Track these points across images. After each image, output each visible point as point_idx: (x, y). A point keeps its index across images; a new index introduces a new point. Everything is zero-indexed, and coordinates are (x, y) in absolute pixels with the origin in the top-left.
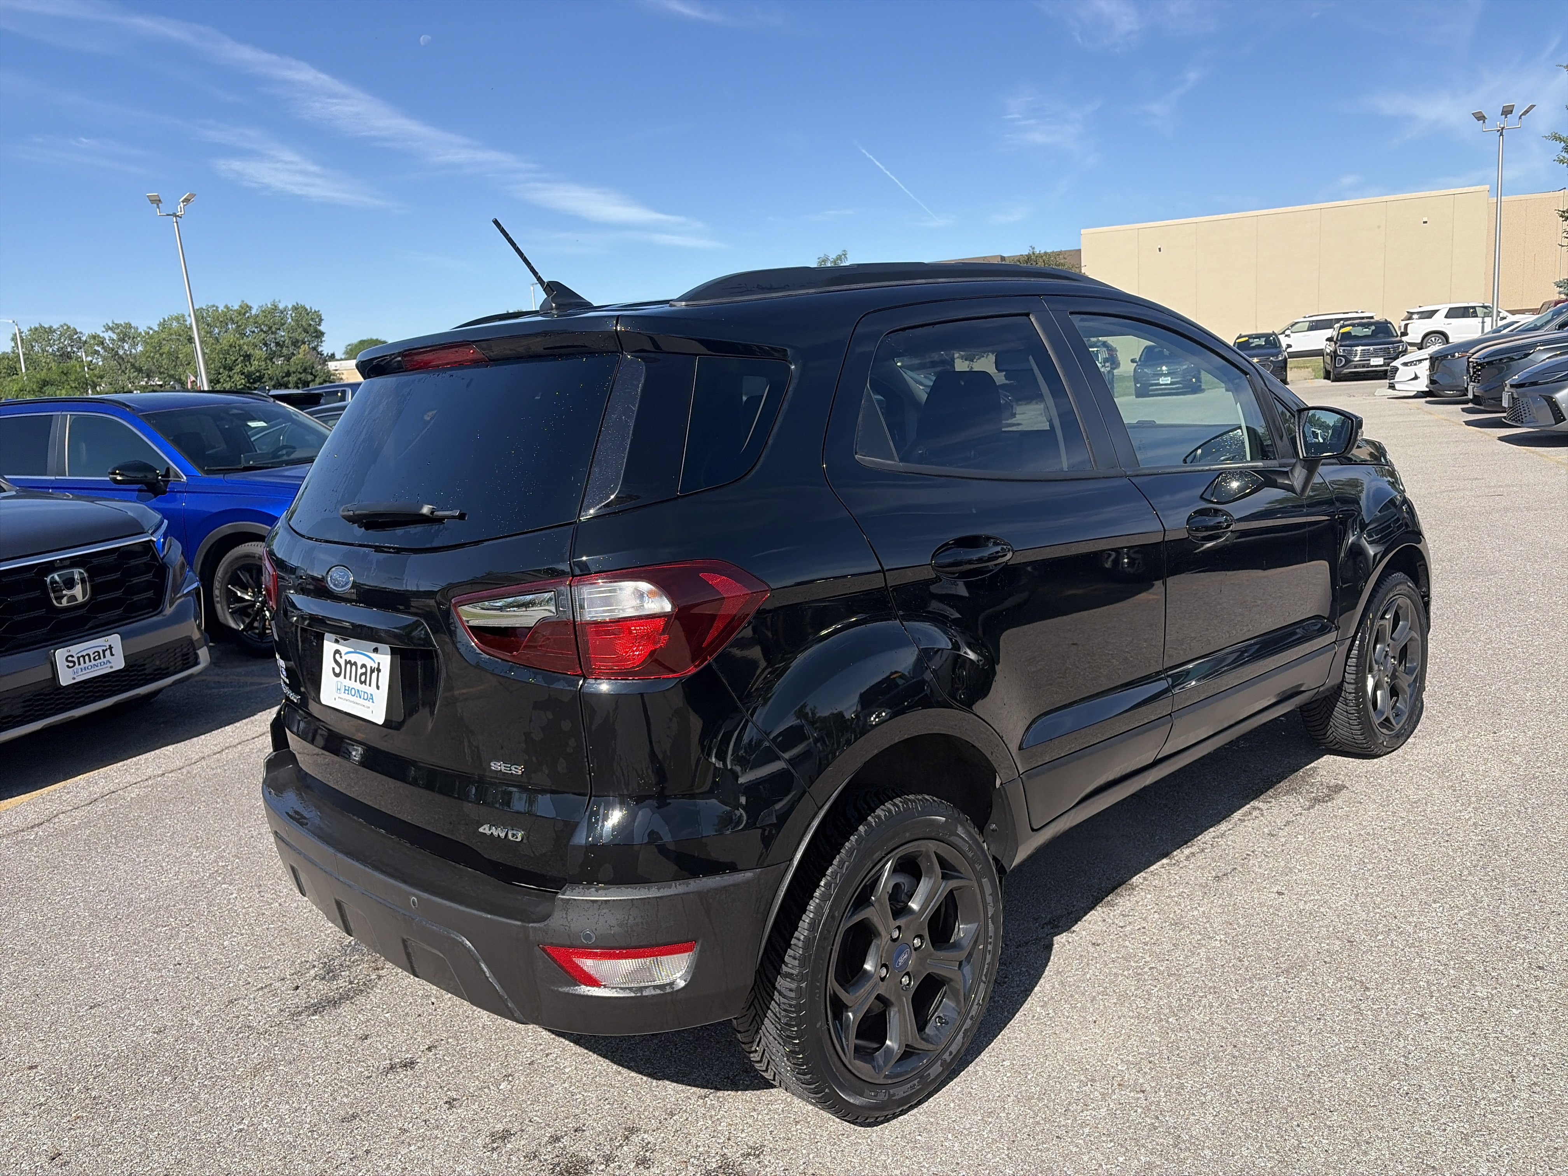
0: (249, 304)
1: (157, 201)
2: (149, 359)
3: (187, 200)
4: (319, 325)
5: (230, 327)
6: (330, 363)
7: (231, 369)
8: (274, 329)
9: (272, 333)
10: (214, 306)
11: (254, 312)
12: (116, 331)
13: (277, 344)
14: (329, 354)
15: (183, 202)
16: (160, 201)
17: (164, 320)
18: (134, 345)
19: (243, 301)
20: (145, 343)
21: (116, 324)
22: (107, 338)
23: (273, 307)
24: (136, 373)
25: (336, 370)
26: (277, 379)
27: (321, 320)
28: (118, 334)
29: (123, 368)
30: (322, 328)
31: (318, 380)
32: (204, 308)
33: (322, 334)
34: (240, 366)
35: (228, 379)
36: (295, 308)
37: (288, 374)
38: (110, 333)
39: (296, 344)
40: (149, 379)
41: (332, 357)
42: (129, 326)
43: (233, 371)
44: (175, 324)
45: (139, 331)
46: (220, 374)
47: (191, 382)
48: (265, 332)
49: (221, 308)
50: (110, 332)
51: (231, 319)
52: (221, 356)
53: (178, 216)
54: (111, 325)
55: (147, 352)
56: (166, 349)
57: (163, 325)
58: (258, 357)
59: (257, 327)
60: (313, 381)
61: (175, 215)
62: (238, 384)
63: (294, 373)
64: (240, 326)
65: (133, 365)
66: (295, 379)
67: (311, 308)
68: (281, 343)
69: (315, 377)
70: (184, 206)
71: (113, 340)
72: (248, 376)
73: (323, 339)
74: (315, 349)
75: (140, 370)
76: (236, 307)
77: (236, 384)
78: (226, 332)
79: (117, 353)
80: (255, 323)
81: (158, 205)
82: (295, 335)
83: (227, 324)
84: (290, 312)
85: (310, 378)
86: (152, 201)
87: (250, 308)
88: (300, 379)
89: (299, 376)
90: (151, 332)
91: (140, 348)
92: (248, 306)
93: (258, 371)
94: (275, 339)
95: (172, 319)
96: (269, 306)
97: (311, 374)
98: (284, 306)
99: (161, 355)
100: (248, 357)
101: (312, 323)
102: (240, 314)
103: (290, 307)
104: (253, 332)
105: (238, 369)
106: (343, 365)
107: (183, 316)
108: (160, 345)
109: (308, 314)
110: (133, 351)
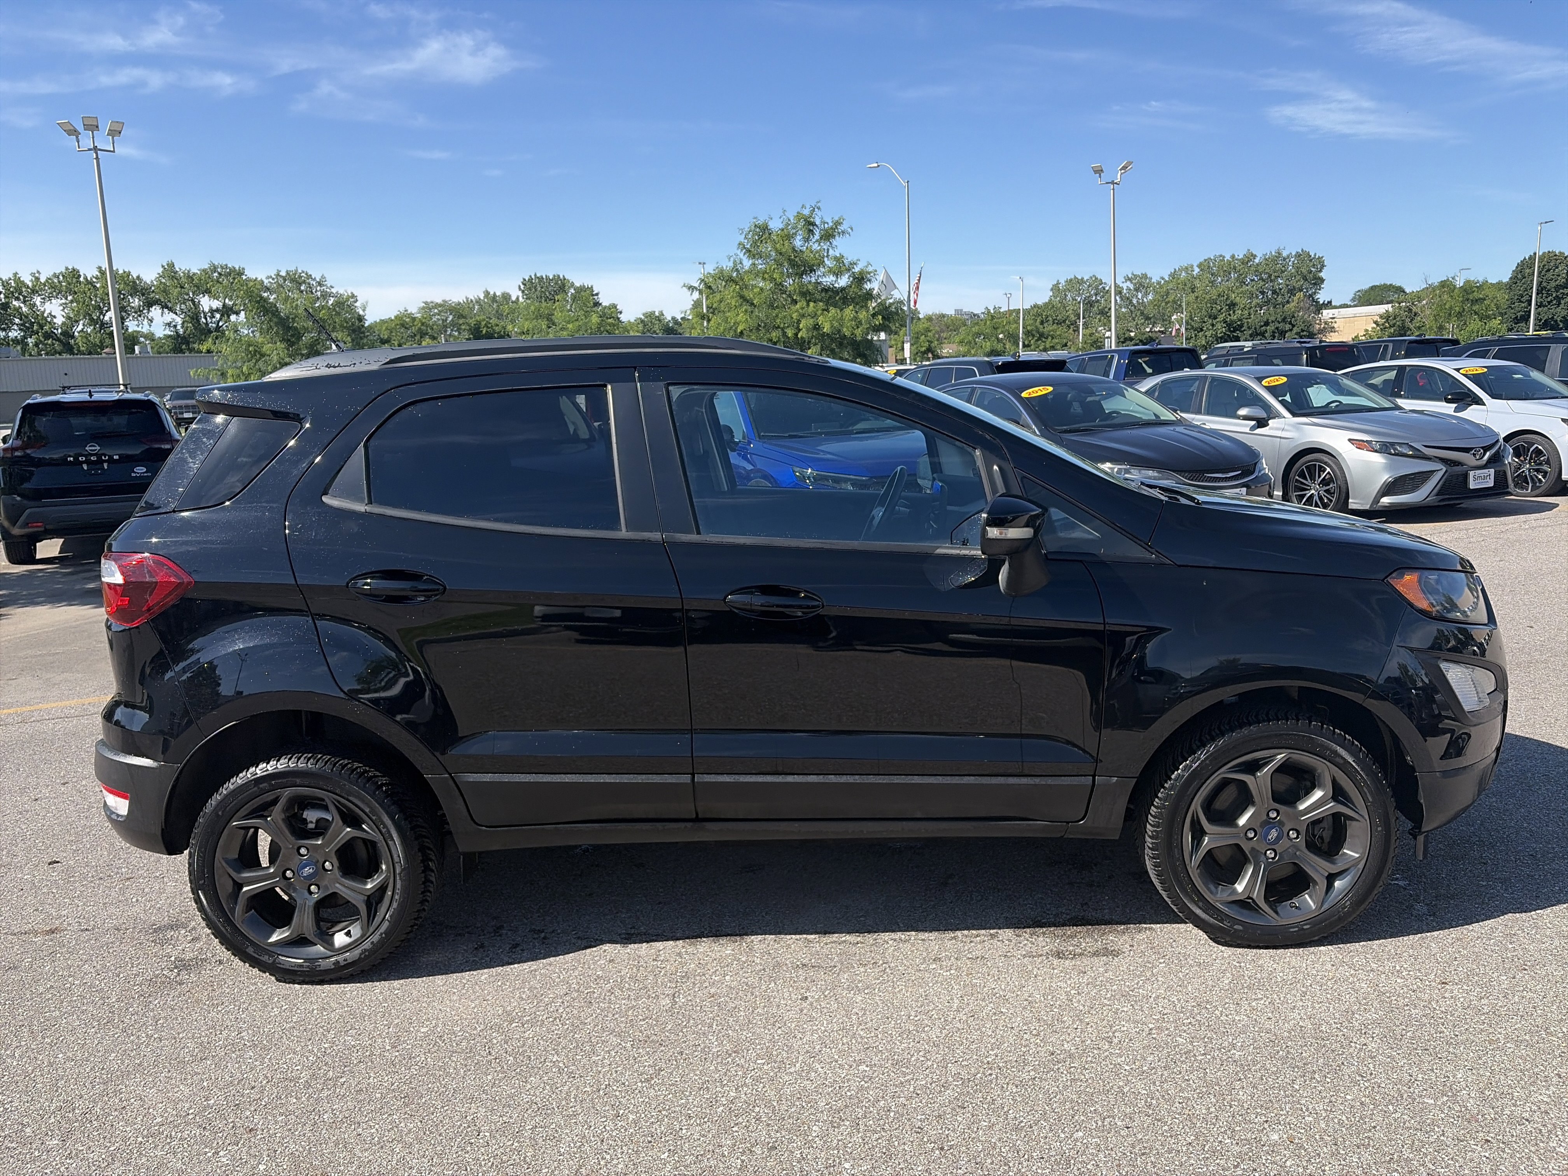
0: (1254, 253)
1: (1099, 171)
2: (1156, 307)
3: (1124, 168)
4: (1321, 271)
5: (1232, 276)
6: (1325, 312)
7: (1215, 318)
8: (1273, 277)
9: (1271, 281)
10: (1221, 256)
11: (1257, 261)
12: (1134, 281)
13: (1274, 292)
14: (1326, 302)
15: (1121, 170)
16: (1102, 170)
17: (1175, 269)
18: (1146, 294)
19: (1249, 250)
20: (1156, 292)
21: (1135, 275)
22: (1125, 288)
23: (1277, 255)
24: (1143, 321)
25: (1334, 318)
26: (1255, 329)
27: (1323, 266)
28: (1135, 284)
29: (1134, 315)
30: (1322, 275)
31: (1295, 330)
32: (1212, 258)
33: (1322, 281)
34: (1224, 314)
35: (1211, 327)
36: (1298, 255)
37: (1267, 324)
38: (1128, 284)
39: (1292, 292)
40: (1153, 326)
41: (1328, 305)
42: (1145, 276)
43: (1218, 320)
44: (1183, 274)
45: (1153, 281)
46: (1204, 322)
47: (1176, 330)
48: (1263, 280)
49: (1228, 258)
50: (1128, 282)
51: (1235, 268)
52: (1209, 305)
53: (1116, 183)
54: (1130, 276)
55: (1155, 301)
56: (1171, 298)
57: (1173, 275)
58: (1242, 306)
59: (1256, 276)
60: (1291, 330)
61: (1113, 183)
62: (1219, 332)
63: (1273, 322)
64: (1241, 275)
65: (1142, 313)
66: (1273, 328)
67: (1315, 255)
68: (1278, 290)
69: (1293, 326)
70: (1121, 174)
71: (1130, 289)
72: (1229, 325)
73: (1322, 286)
74: (1310, 296)
75: (1148, 318)
76: (1241, 257)
77: (1217, 333)
78: (1228, 281)
79: (1131, 302)
80: (1256, 271)
81: (1100, 175)
82: (1293, 282)
83: (1230, 274)
84: (1292, 259)
85: (1288, 327)
86: (1096, 172)
87: (1255, 256)
88: (1277, 328)
89: (1277, 325)
90: (1163, 282)
91: (1150, 297)
92: (1252, 255)
93: (1240, 320)
94: (1273, 287)
95: (1180, 270)
96: (1273, 254)
97: (1290, 323)
98: (1288, 253)
99: (1167, 303)
100: (1232, 305)
101: (1313, 269)
102: (1243, 263)
103: (1294, 254)
104: (1253, 280)
105: (1221, 317)
106: (1341, 313)
107: (1192, 266)
108: (1167, 294)
109: (1311, 261)
110: (1145, 300)
